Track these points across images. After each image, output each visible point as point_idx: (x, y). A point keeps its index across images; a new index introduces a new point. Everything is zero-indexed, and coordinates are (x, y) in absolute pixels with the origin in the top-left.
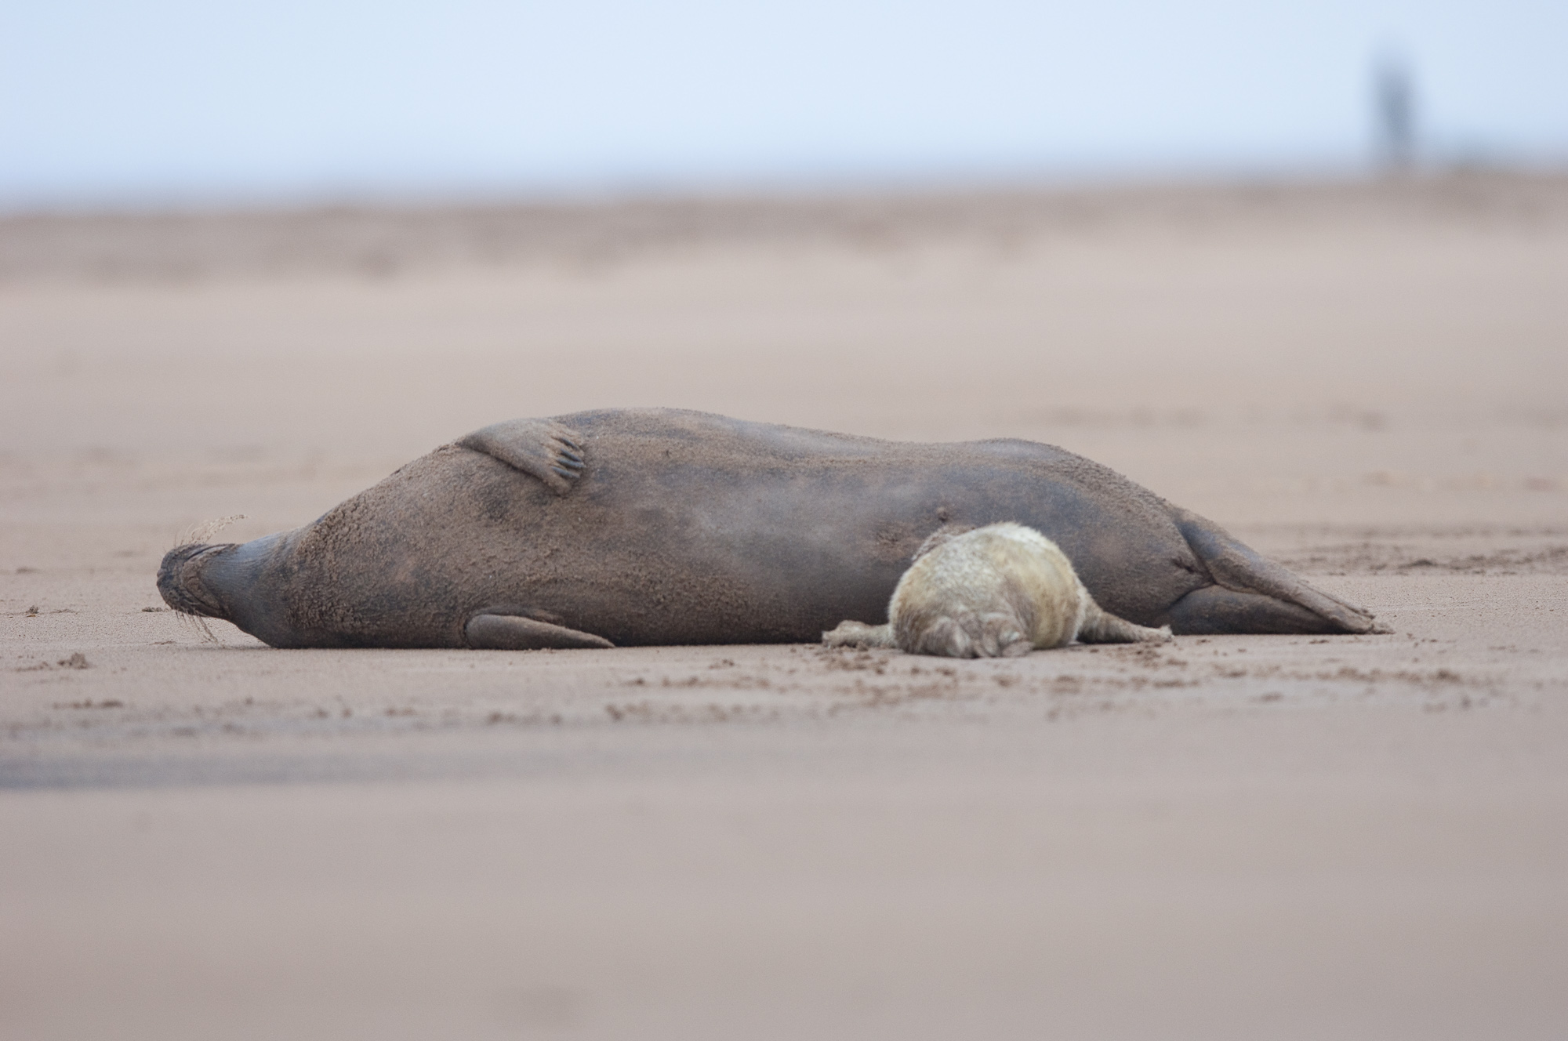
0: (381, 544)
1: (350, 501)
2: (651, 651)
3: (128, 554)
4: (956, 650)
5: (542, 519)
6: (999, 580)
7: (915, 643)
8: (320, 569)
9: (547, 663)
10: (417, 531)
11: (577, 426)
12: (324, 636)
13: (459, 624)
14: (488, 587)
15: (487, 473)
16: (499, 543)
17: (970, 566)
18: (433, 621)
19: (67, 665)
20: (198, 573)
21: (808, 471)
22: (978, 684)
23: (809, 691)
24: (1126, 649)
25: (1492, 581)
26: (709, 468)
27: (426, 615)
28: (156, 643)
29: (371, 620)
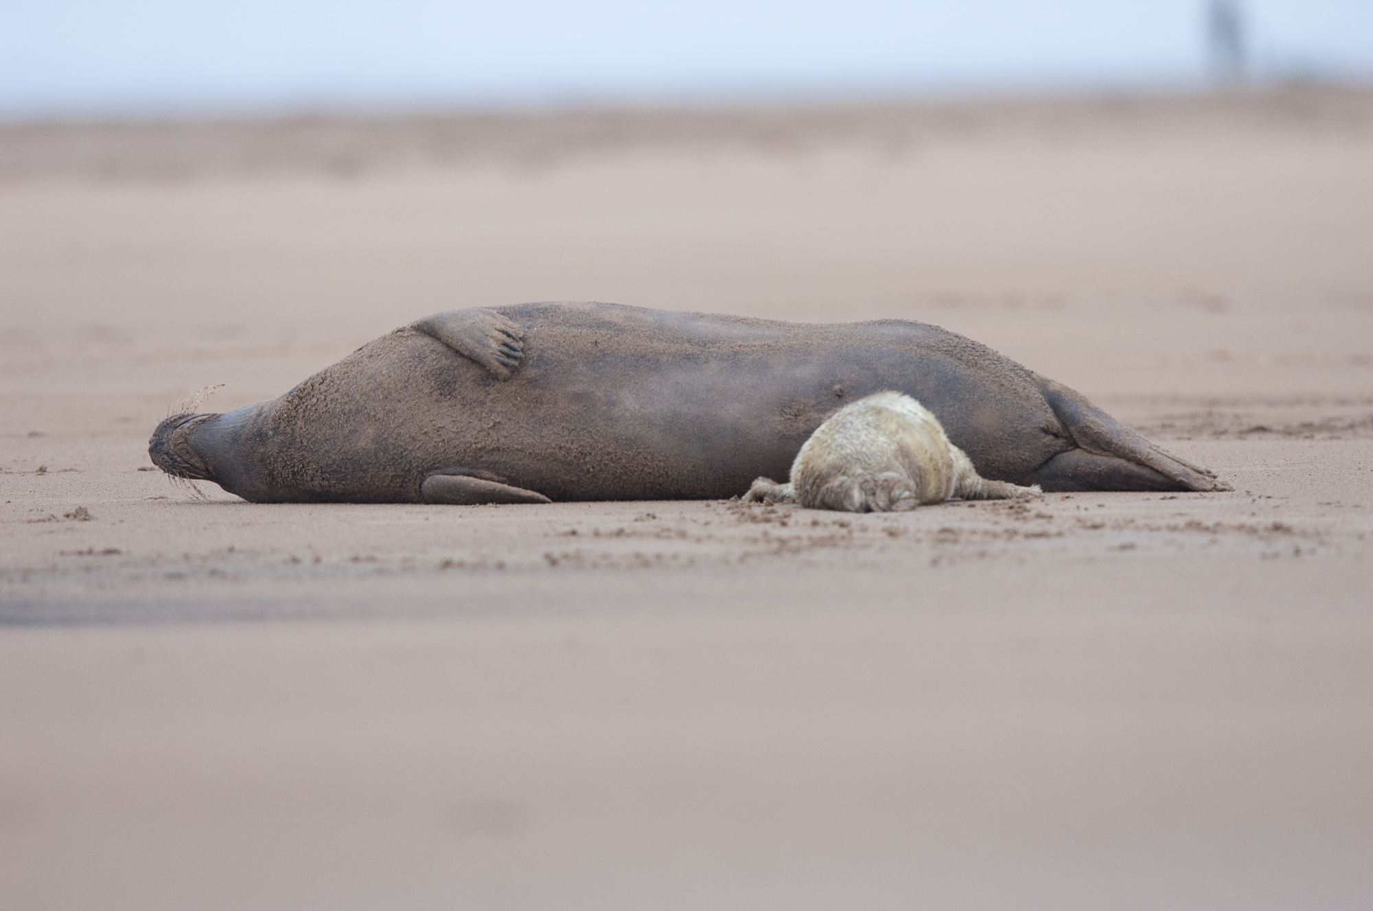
0: (345, 414)
1: (318, 375)
2: (583, 507)
3: (125, 420)
4: (852, 504)
5: (486, 398)
6: (893, 447)
7: (815, 498)
8: (292, 435)
9: (493, 516)
10: (376, 404)
12: (297, 493)
13: (415, 484)
14: (438, 453)
15: (438, 356)
16: (448, 415)
17: (866, 435)
18: (391, 482)
19: (72, 517)
20: (186, 439)
21: (719, 355)
22: (870, 534)
23: (722, 541)
25: (1320, 445)
26: (633, 356)
27: (385, 477)
28: (150, 498)
29: (336, 480)
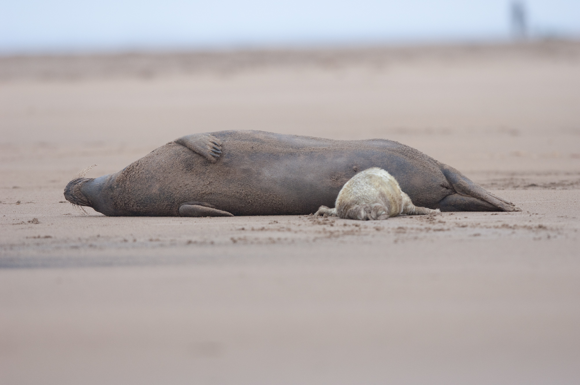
0: (147, 179)
1: (135, 162)
2: (247, 218)
3: (54, 181)
4: (361, 217)
5: (206, 171)
6: (378, 193)
7: (345, 214)
8: (125, 188)
9: (209, 222)
10: (160, 174)
11: (220, 137)
12: (126, 212)
13: (176, 208)
14: (186, 195)
15: (186, 154)
16: (190, 179)
17: (366, 188)
18: (166, 207)
19: (31, 222)
20: (79, 189)
21: (305, 153)
22: (368, 230)
23: (306, 232)
24: (423, 217)
25: (558, 192)
26: (268, 153)
27: (163, 205)
28: (64, 214)
29: (143, 207)
